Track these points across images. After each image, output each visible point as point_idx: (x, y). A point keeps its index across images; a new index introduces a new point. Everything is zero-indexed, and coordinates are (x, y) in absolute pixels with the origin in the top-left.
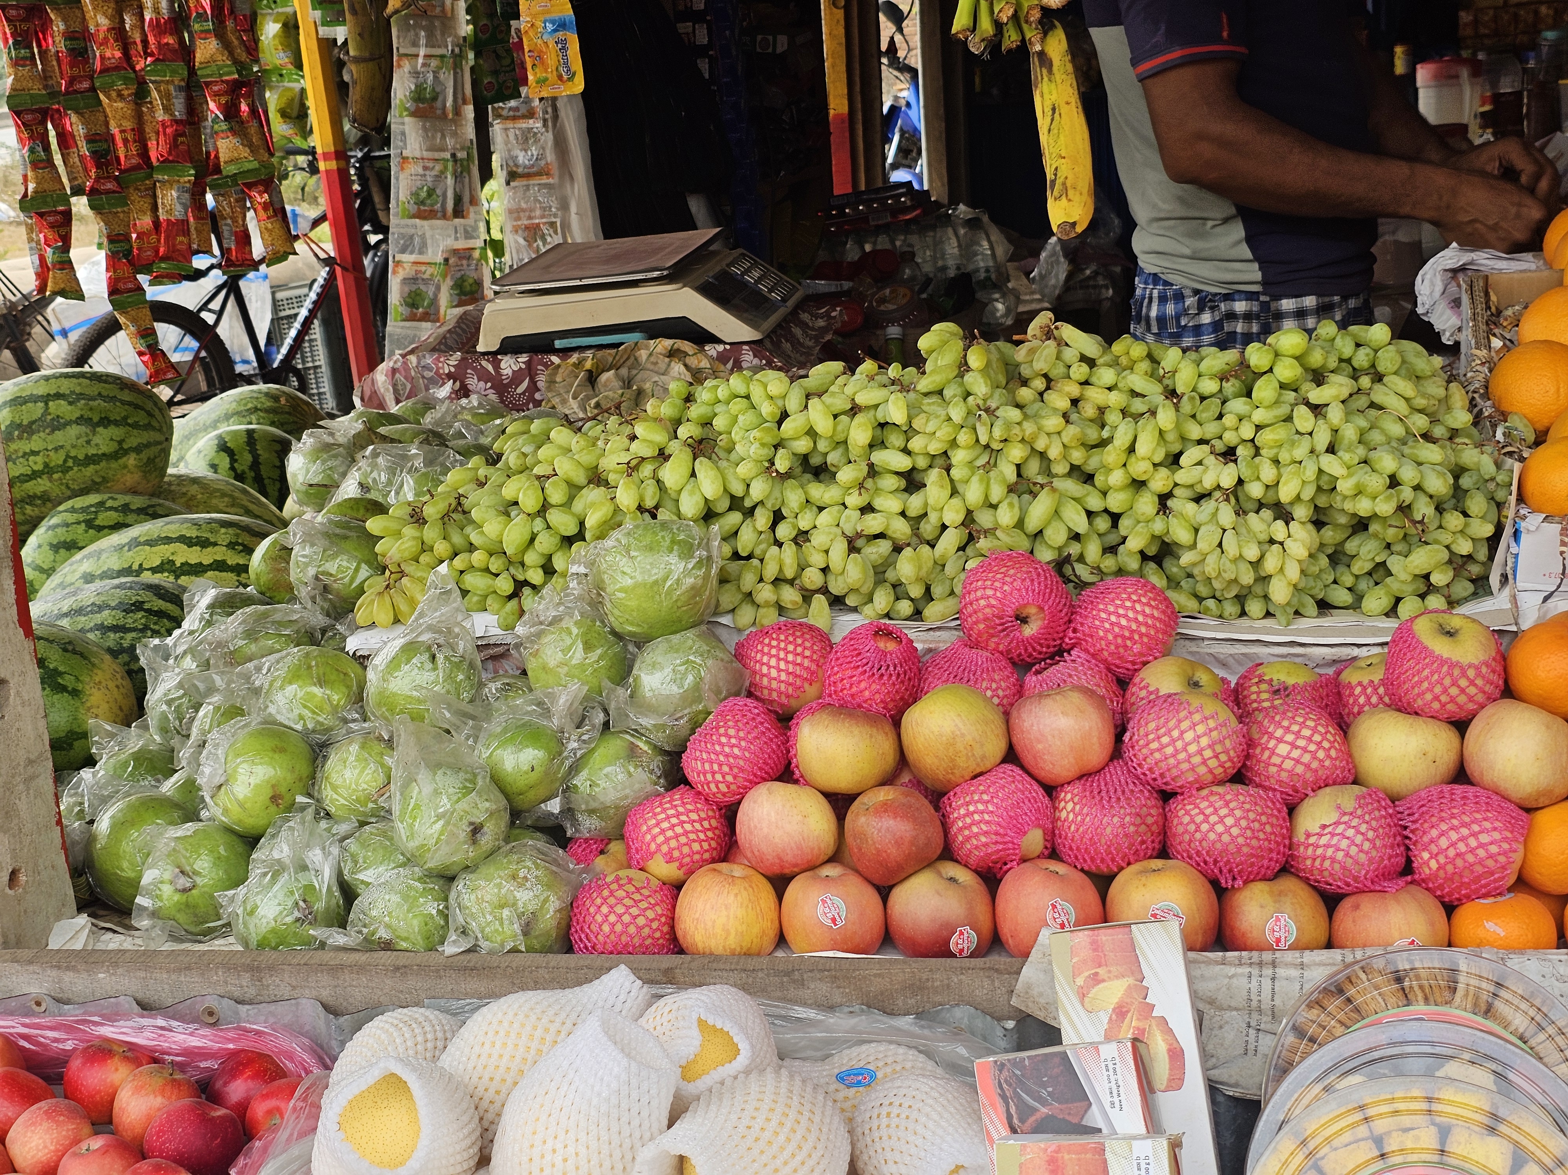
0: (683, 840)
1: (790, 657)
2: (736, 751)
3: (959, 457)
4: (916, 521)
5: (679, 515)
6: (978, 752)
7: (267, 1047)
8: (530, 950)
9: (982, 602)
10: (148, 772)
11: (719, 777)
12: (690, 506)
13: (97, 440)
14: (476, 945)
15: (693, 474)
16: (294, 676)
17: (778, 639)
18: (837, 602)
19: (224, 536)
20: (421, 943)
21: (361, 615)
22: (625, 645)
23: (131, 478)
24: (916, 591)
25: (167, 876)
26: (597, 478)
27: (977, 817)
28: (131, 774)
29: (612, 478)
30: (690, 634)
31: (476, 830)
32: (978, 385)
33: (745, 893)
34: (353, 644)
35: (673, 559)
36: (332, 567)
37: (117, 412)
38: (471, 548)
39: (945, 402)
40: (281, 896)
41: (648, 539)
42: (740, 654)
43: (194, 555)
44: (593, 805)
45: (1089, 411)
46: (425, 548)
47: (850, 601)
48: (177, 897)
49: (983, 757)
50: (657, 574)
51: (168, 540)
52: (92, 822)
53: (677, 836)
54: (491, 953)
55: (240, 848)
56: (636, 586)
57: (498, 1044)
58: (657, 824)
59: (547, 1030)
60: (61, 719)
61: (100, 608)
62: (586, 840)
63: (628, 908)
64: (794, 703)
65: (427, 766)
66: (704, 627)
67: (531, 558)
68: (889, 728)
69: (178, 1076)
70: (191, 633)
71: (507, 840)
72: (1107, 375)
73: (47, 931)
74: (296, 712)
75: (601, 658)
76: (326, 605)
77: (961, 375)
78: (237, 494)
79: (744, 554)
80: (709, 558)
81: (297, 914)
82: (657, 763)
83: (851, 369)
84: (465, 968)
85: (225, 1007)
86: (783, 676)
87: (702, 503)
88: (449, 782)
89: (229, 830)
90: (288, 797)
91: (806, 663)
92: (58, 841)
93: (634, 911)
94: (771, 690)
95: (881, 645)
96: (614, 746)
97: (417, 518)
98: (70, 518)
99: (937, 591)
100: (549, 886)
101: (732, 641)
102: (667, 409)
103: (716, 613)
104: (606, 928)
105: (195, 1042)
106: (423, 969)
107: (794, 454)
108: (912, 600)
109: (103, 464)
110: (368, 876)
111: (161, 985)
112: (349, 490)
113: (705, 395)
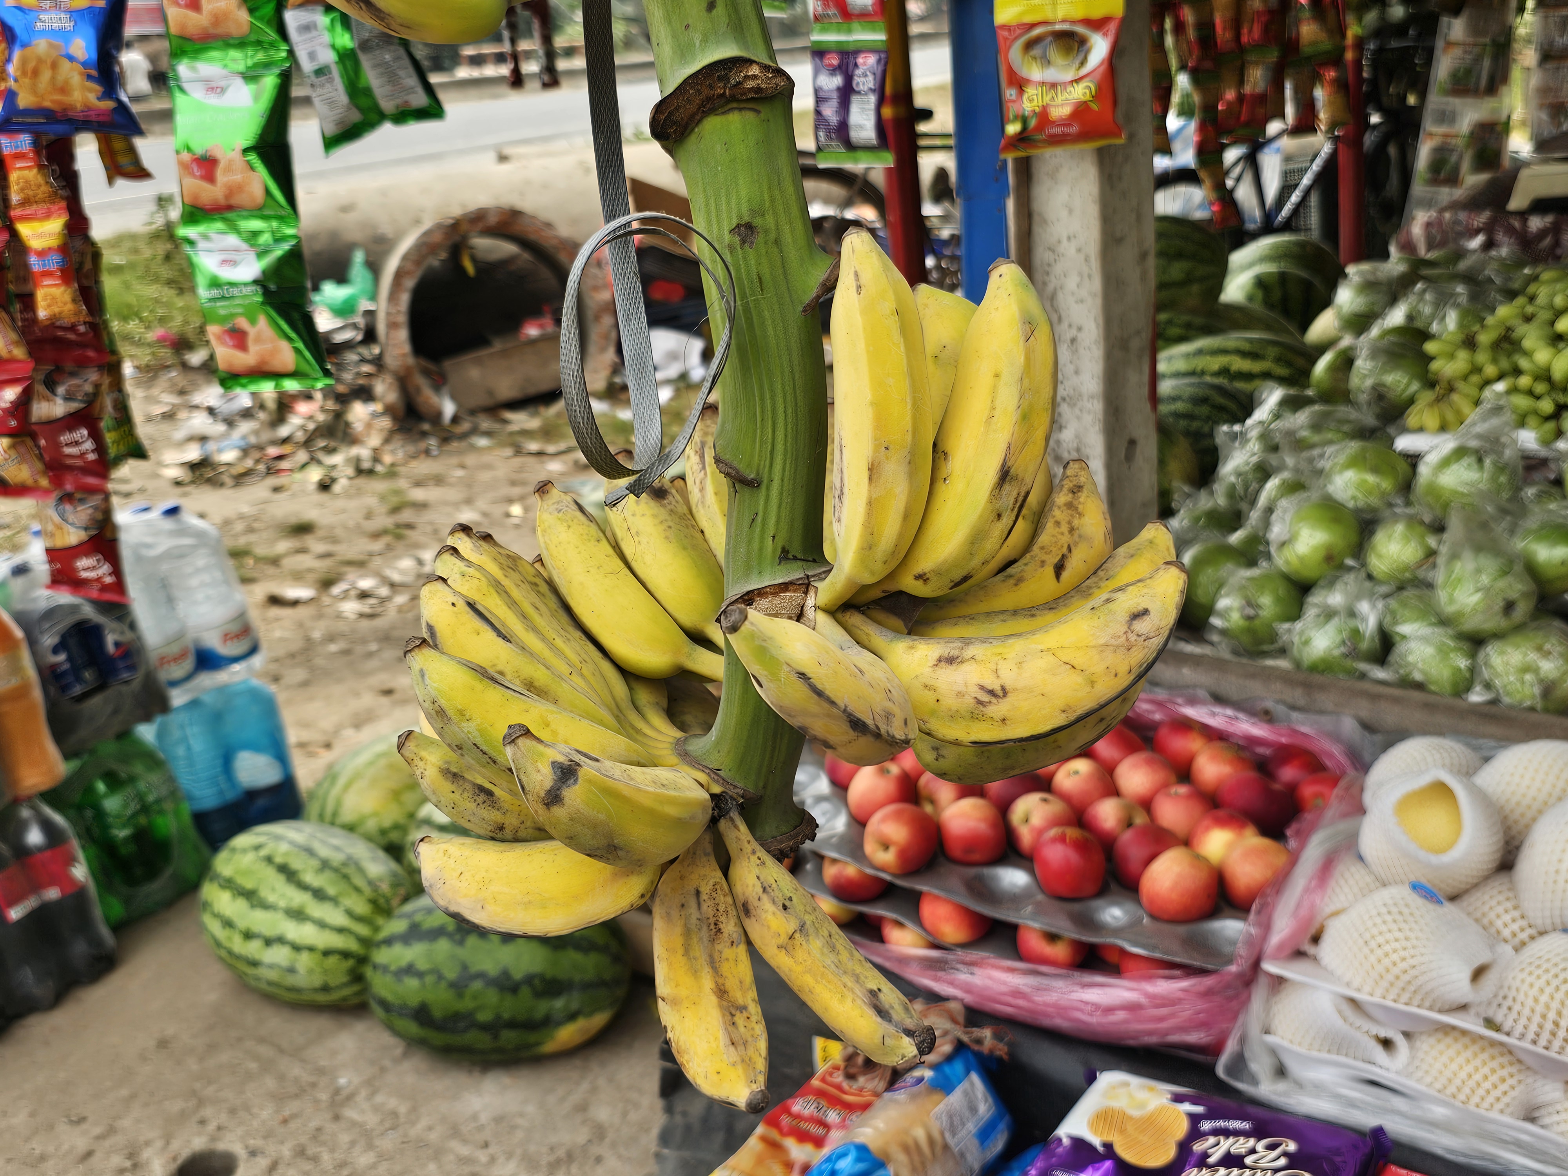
7: (1312, 745)
8: (1546, 711)
10: (1217, 527)
14: (1497, 699)
16: (1354, 462)
19: (1272, 352)
20: (1448, 688)
21: (1411, 420)
25: (1236, 605)
28: (1206, 528)
31: (1509, 606)
34: (1404, 443)
36: (1388, 379)
38: (1519, 372)
40: (1331, 633)
43: (1247, 365)
46: (1476, 370)
48: (1242, 623)
51: (1225, 352)
54: (1510, 707)
55: (1296, 594)
57: (1527, 778)
65: (1472, 547)
69: (1242, 754)
70: (1263, 422)
71: (1535, 619)
74: (1350, 493)
76: (1379, 410)
81: (1343, 650)
84: (1486, 716)
88: (1489, 564)
89: (1287, 578)
90: (1339, 559)
97: (1472, 345)
105: (1253, 731)
106: (1448, 710)
109: (1174, 290)
110: (1405, 629)
111: (1231, 685)
112: (1396, 319)
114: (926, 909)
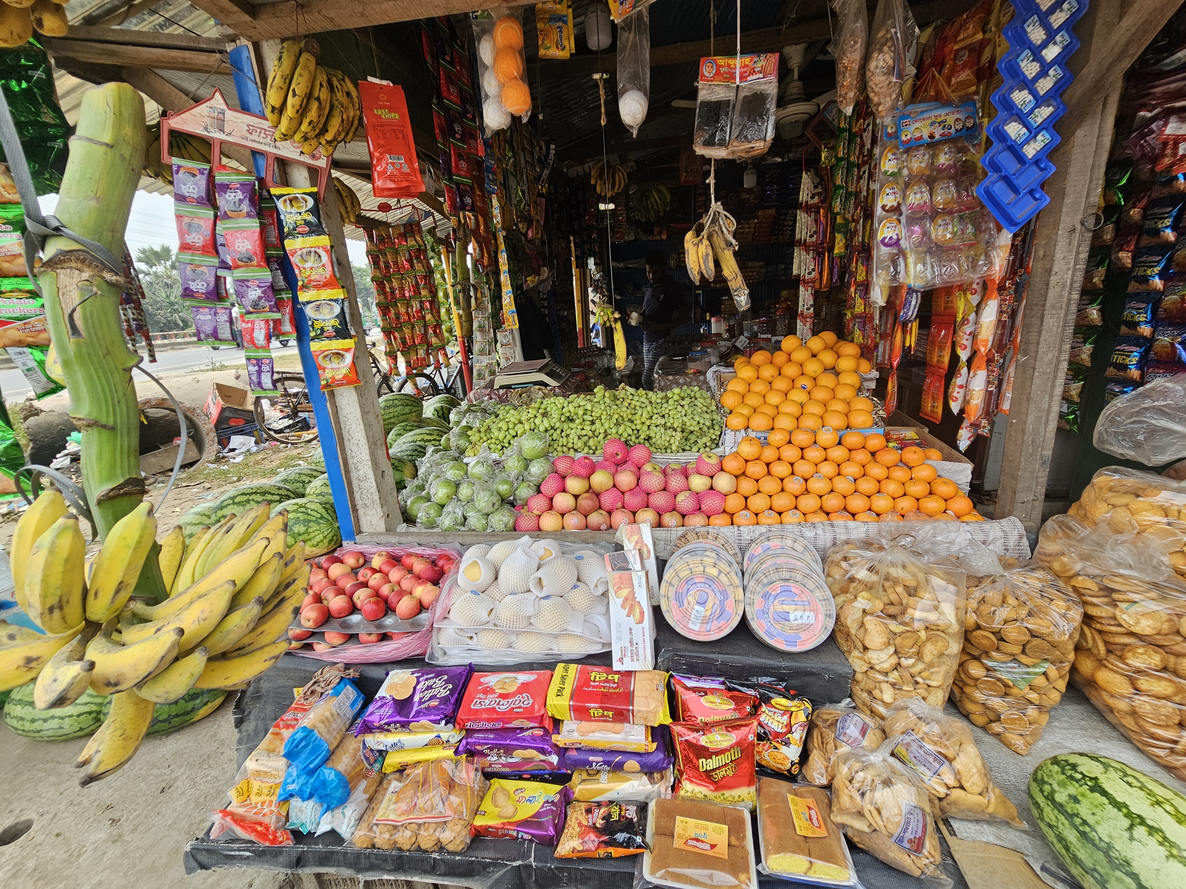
0: (541, 506)
1: (565, 464)
2: (553, 485)
3: (603, 417)
5: (539, 431)
7: (447, 553)
9: (609, 451)
11: (549, 491)
12: (542, 429)
13: (405, 409)
15: (542, 421)
17: (562, 459)
18: (576, 450)
19: (436, 433)
21: (466, 454)
22: (527, 461)
23: (414, 418)
24: (594, 448)
26: (520, 422)
27: (607, 500)
29: (524, 422)
30: (542, 458)
32: (607, 400)
33: (555, 518)
34: (465, 461)
35: (538, 441)
37: (410, 403)
39: (600, 404)
41: (532, 437)
42: (554, 463)
43: (429, 437)
44: (520, 498)
45: (632, 406)
47: (579, 450)
49: (608, 486)
50: (534, 445)
52: (406, 502)
53: (539, 505)
56: (529, 448)
57: (499, 553)
58: (535, 502)
59: (510, 550)
60: (398, 477)
61: (407, 451)
62: (519, 506)
63: (528, 521)
64: (566, 474)
66: (545, 457)
67: (505, 441)
68: (587, 480)
72: (636, 398)
73: (396, 528)
75: (521, 464)
77: (604, 398)
79: (554, 440)
80: (546, 441)
82: (535, 488)
85: (438, 544)
86: (563, 468)
87: (545, 428)
88: (487, 494)
92: (398, 507)
93: (530, 522)
94: (561, 471)
95: (586, 461)
96: (525, 484)
97: (479, 431)
98: (399, 428)
99: (598, 448)
100: (510, 516)
101: (552, 460)
102: (537, 405)
103: (548, 454)
104: (523, 526)
107: (566, 417)
108: (593, 450)
110: (469, 514)
111: (423, 539)
112: (464, 423)
113: (545, 402)
114: (326, 636)
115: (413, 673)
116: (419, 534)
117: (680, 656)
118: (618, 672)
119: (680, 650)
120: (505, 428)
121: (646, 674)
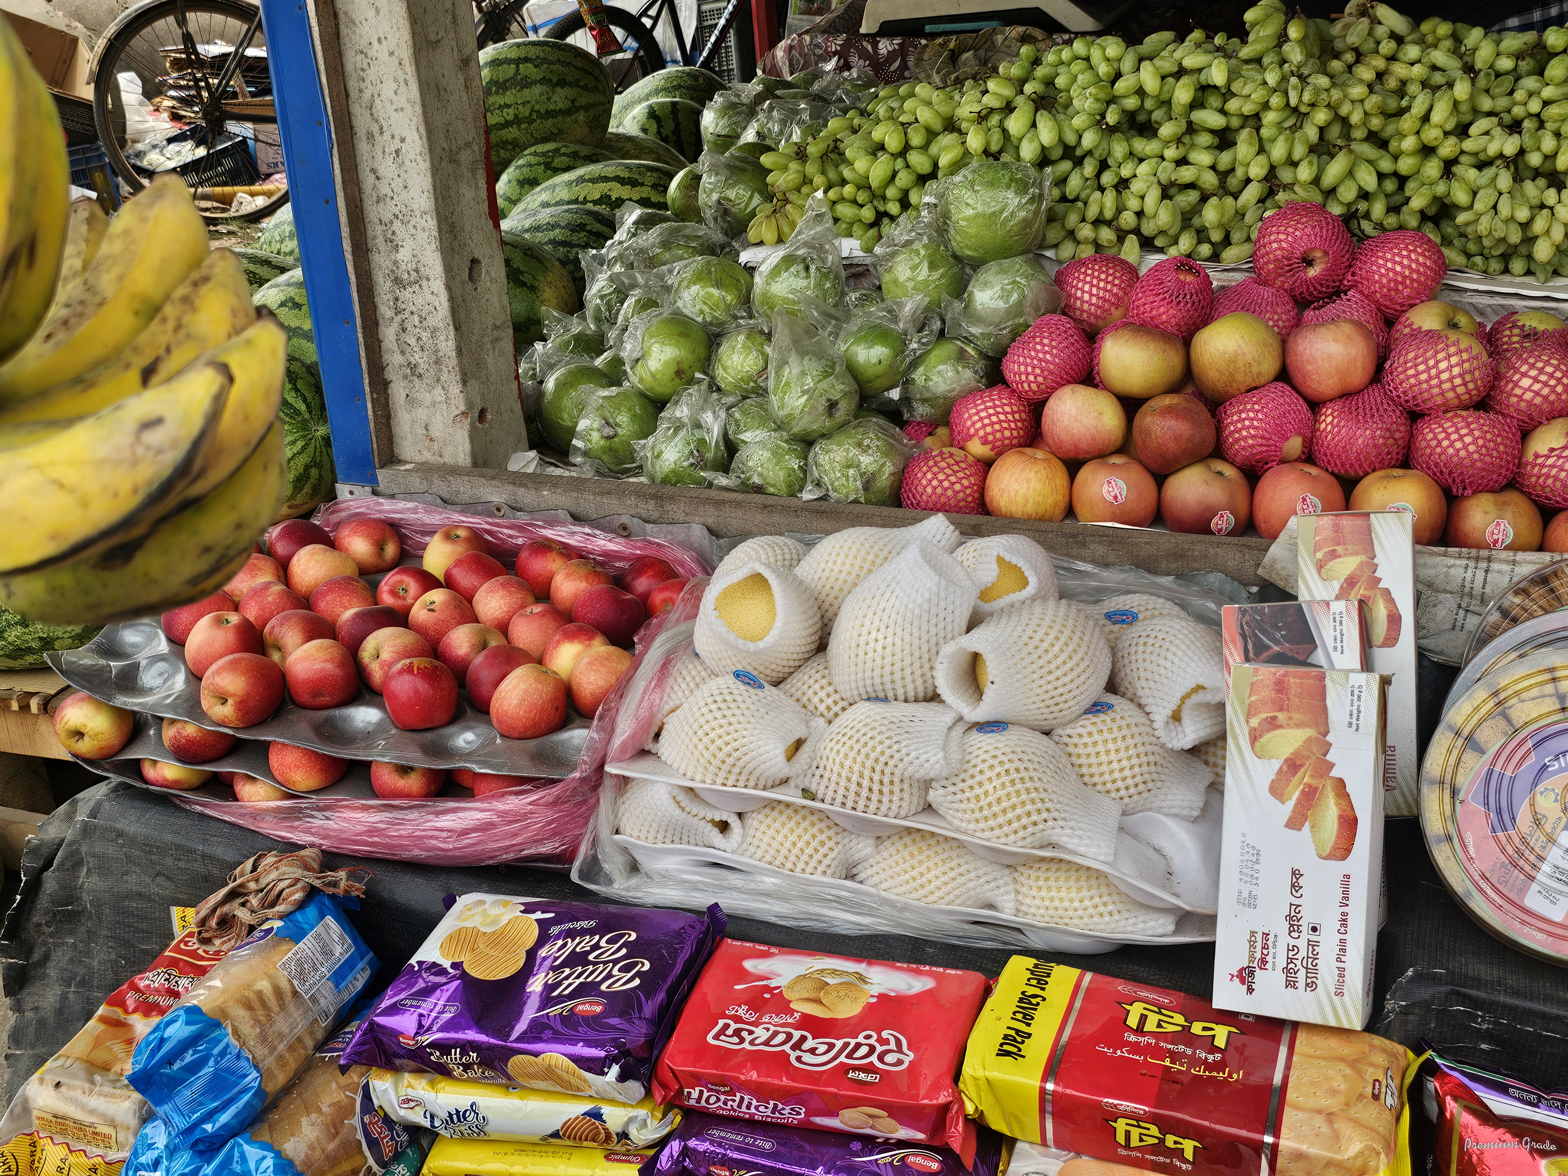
0: (997, 427)
1: (1102, 284)
2: (1048, 357)
3: (1269, 118)
4: (1224, 175)
5: (1018, 158)
6: (1255, 369)
7: (664, 555)
8: (868, 502)
9: (1275, 245)
10: (584, 350)
11: (1031, 378)
12: (1028, 151)
13: (556, 98)
14: (827, 495)
15: (1034, 125)
16: (698, 278)
17: (1093, 269)
18: (1147, 243)
19: (646, 177)
20: (784, 489)
21: (752, 235)
22: (963, 268)
23: (580, 131)
24: (1216, 236)
25: (596, 425)
26: (951, 126)
27: (1247, 423)
28: (572, 352)
29: (964, 126)
30: (1018, 259)
31: (832, 406)
32: (1294, 54)
33: (1044, 472)
34: (745, 257)
35: (1010, 194)
36: (732, 194)
37: (572, 75)
38: (844, 182)
39: (1262, 68)
40: (680, 445)
41: (990, 177)
42: (1059, 280)
43: (625, 192)
44: (927, 395)
45: (1392, 83)
46: (806, 181)
47: (1159, 242)
48: (602, 442)
49: (1259, 374)
50: (995, 207)
51: (605, 179)
52: (541, 382)
53: (992, 424)
54: (838, 501)
55: (651, 410)
56: (977, 216)
57: (839, 563)
58: (977, 413)
59: (877, 556)
60: (521, 308)
61: (552, 227)
62: (919, 424)
63: (948, 476)
64: (1100, 323)
65: (797, 351)
66: (1031, 255)
67: (891, 192)
68: (1180, 346)
69: (599, 569)
70: (621, 243)
71: (856, 417)
72: (1412, 51)
73: (506, 459)
74: (698, 307)
75: (942, 276)
76: (725, 226)
77: (1279, 45)
78: (661, 152)
79: (1071, 197)
80: (1041, 196)
81: (692, 460)
82: (981, 365)
83: (1181, 39)
84: (818, 512)
85: (635, 524)
86: (1094, 300)
87: (1039, 149)
88: (813, 366)
89: (642, 395)
90: (689, 373)
91: (1115, 290)
92: (516, 392)
93: (953, 479)
94: (1083, 311)
95: (1182, 277)
96: (947, 349)
97: (802, 155)
98: (533, 160)
99: (1236, 236)
100: (886, 454)
101: (1052, 270)
102: (1016, 71)
103: (1042, 247)
104: (929, 490)
105: (611, 547)
106: (785, 509)
107: (1124, 111)
108: (1212, 244)
109: (560, 118)
110: (747, 436)
111: (589, 504)
112: (749, 136)
113: (1050, 57)
114: (275, 759)
115: (529, 909)
116: (577, 484)
117: (1476, 1003)
118: (1227, 1017)
119: (1478, 983)
120: (893, 143)
121: (1333, 1043)
